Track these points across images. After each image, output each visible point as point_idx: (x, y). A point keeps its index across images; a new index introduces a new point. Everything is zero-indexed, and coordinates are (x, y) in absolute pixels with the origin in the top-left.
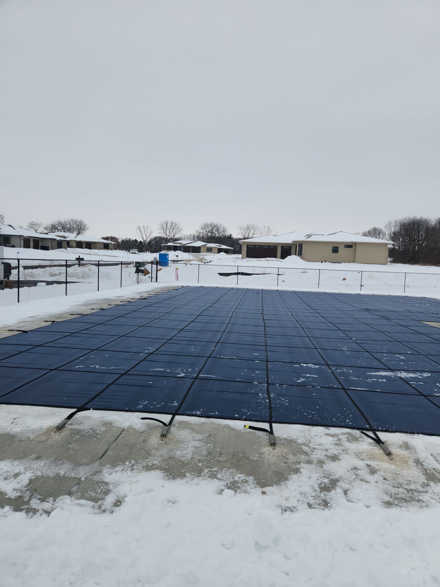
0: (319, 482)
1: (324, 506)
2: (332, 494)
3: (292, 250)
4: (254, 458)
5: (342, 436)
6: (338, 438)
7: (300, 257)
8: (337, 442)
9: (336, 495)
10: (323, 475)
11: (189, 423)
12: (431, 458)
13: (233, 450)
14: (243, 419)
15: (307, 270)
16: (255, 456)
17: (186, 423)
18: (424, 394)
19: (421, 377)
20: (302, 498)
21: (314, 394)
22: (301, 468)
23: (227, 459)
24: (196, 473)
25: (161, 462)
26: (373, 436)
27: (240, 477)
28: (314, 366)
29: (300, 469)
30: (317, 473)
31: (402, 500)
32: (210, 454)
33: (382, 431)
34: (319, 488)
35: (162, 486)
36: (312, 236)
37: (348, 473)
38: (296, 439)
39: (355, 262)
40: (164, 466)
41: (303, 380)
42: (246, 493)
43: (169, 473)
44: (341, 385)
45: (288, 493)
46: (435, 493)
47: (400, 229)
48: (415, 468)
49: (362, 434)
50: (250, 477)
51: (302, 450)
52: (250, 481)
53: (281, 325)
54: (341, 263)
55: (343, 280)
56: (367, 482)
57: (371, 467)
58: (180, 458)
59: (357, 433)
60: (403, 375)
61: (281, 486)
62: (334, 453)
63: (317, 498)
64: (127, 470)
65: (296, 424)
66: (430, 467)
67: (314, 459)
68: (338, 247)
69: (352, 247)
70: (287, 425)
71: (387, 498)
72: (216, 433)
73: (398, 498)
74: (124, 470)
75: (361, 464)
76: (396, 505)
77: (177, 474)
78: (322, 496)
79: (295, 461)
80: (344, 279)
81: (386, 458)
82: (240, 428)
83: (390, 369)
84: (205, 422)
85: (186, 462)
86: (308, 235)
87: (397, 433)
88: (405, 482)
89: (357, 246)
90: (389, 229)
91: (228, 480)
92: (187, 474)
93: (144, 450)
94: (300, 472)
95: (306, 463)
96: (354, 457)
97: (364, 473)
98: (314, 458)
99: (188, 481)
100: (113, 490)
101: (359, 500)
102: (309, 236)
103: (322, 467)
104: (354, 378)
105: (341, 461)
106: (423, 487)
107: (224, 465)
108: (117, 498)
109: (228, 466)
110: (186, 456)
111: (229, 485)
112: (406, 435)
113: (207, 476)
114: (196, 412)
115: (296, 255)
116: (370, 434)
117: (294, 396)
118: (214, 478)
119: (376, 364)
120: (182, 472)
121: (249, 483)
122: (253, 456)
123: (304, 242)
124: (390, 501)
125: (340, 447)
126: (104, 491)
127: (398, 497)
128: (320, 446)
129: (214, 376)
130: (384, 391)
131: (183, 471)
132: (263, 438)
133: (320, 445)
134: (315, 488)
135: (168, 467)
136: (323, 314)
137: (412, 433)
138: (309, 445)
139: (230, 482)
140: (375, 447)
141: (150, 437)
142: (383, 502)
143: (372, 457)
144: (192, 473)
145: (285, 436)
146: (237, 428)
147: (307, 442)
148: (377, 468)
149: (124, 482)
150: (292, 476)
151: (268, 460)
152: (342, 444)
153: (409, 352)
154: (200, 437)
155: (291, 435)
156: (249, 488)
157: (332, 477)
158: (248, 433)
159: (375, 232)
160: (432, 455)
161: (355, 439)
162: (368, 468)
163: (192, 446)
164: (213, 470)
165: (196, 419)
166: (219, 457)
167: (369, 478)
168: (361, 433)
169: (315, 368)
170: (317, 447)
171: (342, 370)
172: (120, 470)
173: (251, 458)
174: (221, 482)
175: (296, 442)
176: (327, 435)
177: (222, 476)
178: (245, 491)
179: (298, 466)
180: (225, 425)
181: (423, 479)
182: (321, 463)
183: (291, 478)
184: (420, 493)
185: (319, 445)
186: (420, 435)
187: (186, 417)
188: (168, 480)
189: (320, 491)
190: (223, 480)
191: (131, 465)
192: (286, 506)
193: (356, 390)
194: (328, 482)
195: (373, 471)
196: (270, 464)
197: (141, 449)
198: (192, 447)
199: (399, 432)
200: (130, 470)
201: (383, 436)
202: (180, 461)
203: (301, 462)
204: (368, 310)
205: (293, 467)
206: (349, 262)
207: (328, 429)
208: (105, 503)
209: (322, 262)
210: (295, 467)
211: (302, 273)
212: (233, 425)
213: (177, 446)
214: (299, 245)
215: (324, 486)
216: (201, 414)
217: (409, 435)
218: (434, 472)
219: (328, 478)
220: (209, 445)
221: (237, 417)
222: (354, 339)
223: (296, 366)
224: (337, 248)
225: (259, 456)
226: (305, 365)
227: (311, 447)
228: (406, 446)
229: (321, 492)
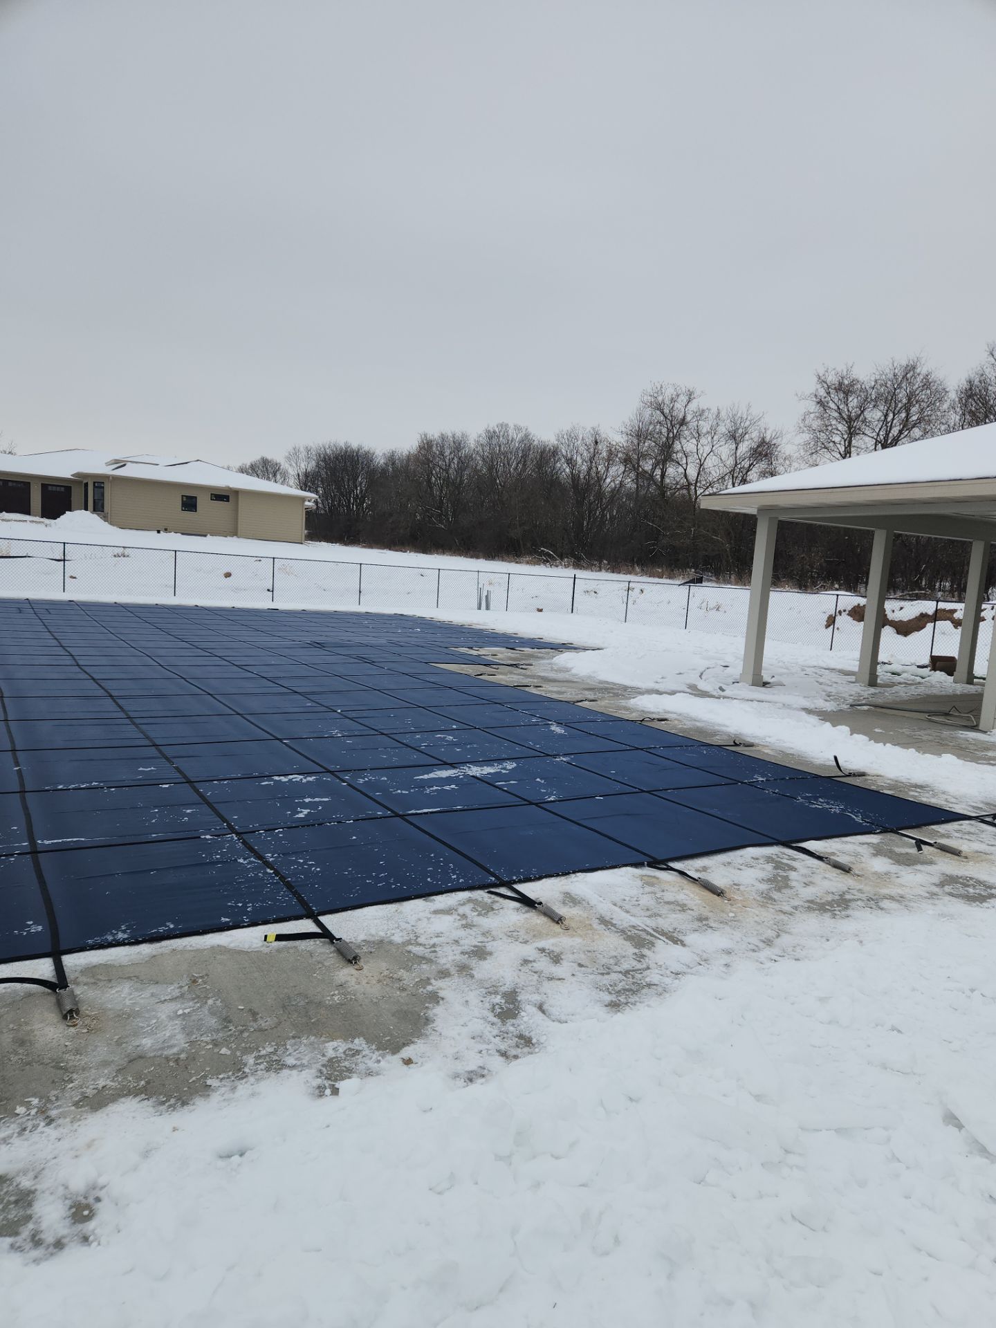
0: (488, 1006)
1: (526, 1046)
2: (525, 1019)
3: (72, 496)
4: (333, 1000)
5: (463, 907)
6: (459, 915)
7: (98, 515)
8: (464, 922)
9: (529, 1019)
10: (484, 991)
11: (114, 966)
12: (616, 909)
13: (274, 997)
14: (246, 924)
15: (127, 549)
16: (333, 995)
17: (106, 967)
18: (534, 802)
19: (504, 771)
20: (483, 1047)
21: (354, 838)
22: (438, 989)
23: (277, 1021)
24: (230, 1073)
25: (116, 1076)
26: (510, 894)
27: (334, 1048)
28: (305, 778)
29: (437, 993)
30: (471, 990)
31: (627, 993)
32: (230, 1022)
33: (520, 881)
34: (495, 1016)
35: (175, 1129)
36: (128, 464)
37: (521, 973)
38: (387, 938)
39: (236, 535)
40: (136, 1085)
41: (306, 811)
42: (372, 1075)
43: (161, 1094)
44: (390, 810)
45: (451, 1045)
46: (661, 966)
47: (318, 465)
48: (607, 933)
49: (493, 896)
50: (356, 1041)
51: (414, 954)
52: (361, 1048)
53: (153, 692)
54: (205, 536)
55: (226, 577)
56: (560, 979)
57: (548, 951)
58: (160, 1052)
59: (480, 895)
60: (475, 771)
61: (431, 1038)
62: (473, 944)
63: (505, 1035)
64: (35, 1127)
65: (367, 906)
66: (626, 925)
67: (448, 966)
68: (196, 498)
69: (228, 501)
70: (349, 912)
71: (608, 998)
72: (204, 973)
73: (620, 991)
74: (24, 1129)
75: (529, 951)
76: (626, 1004)
77: (185, 1089)
78: (511, 1029)
79: (417, 980)
80: (228, 575)
81: (557, 928)
82: (255, 946)
83: (446, 763)
84: (154, 953)
85: (183, 1056)
86: (116, 462)
87: (544, 880)
88: (612, 961)
89: (240, 497)
90: (294, 465)
91: (315, 1063)
92: (209, 1082)
93: (42, 1064)
94: (443, 999)
95: (440, 978)
96: (510, 941)
97: (543, 964)
98: (446, 964)
99: (226, 1096)
100: (38, 1187)
101: (573, 1015)
102: (121, 464)
103: (472, 977)
104: (399, 791)
105: (495, 955)
106: (640, 961)
107: (279, 1034)
108: (68, 1202)
109: (291, 1035)
110: (172, 1042)
111: (325, 1073)
112: (558, 879)
113: (262, 1070)
114: (114, 935)
115: (86, 509)
116: (503, 890)
117: (317, 848)
118: (280, 1069)
119: (415, 757)
120: (194, 1081)
121: (364, 1053)
122: (328, 996)
123: (107, 477)
124: (614, 1000)
125: (474, 929)
126: (13, 1199)
127: (619, 989)
128: (440, 938)
129: (83, 839)
130: (469, 808)
131: (194, 1078)
132: (320, 953)
133: (439, 936)
134: (489, 1019)
135: (148, 1083)
136: (234, 658)
137: (566, 874)
138: (420, 942)
139: (323, 1066)
140: (528, 914)
141: (29, 1028)
142: (606, 1006)
143: (538, 935)
144: (221, 1076)
145: (362, 937)
146: (246, 946)
147: (412, 936)
148: (557, 950)
149: (55, 1158)
150: (434, 1011)
151: (364, 994)
152: (475, 924)
153: (455, 727)
154: (173, 990)
155: (373, 932)
156: (371, 1064)
157: (503, 989)
158: (279, 951)
159: (265, 469)
160: (615, 905)
161: (488, 909)
162: (544, 954)
163: (169, 1016)
164: (263, 1052)
165: (124, 953)
166: (255, 1020)
167: (557, 970)
168: (490, 895)
169: (308, 782)
170: (435, 940)
171: (366, 779)
172: (13, 1133)
173: (327, 1002)
174: (303, 1072)
175: (391, 943)
176: (436, 912)
177: (296, 1059)
178: (368, 1072)
179: (430, 988)
180: (213, 947)
181: (630, 950)
182: (463, 969)
183: (435, 1015)
184: (642, 973)
185: (437, 937)
186: (578, 874)
187: (93, 952)
188: (173, 1110)
189: (500, 1023)
190: (303, 1065)
191: (35, 1110)
192: (466, 1071)
193: (421, 814)
194: (503, 1001)
195: (556, 959)
196: (375, 1000)
197: (29, 1063)
198: (171, 1018)
199: (546, 877)
200: (42, 1124)
201: (528, 889)
202: (167, 1059)
203: (429, 979)
204: (321, 645)
205: (422, 992)
206: (225, 534)
207: (431, 901)
208: (44, 1226)
209: (159, 532)
210: (425, 991)
211: (115, 556)
212: (232, 942)
213: (127, 1028)
214: (94, 485)
215: (500, 1010)
216: (132, 938)
217: (563, 878)
218: (636, 932)
219: (496, 993)
220: (210, 1002)
221: (226, 922)
222: (339, 711)
223: (267, 783)
224: (194, 500)
225: (341, 991)
226: (284, 779)
227: (425, 945)
228: (570, 899)
229: (504, 1022)
